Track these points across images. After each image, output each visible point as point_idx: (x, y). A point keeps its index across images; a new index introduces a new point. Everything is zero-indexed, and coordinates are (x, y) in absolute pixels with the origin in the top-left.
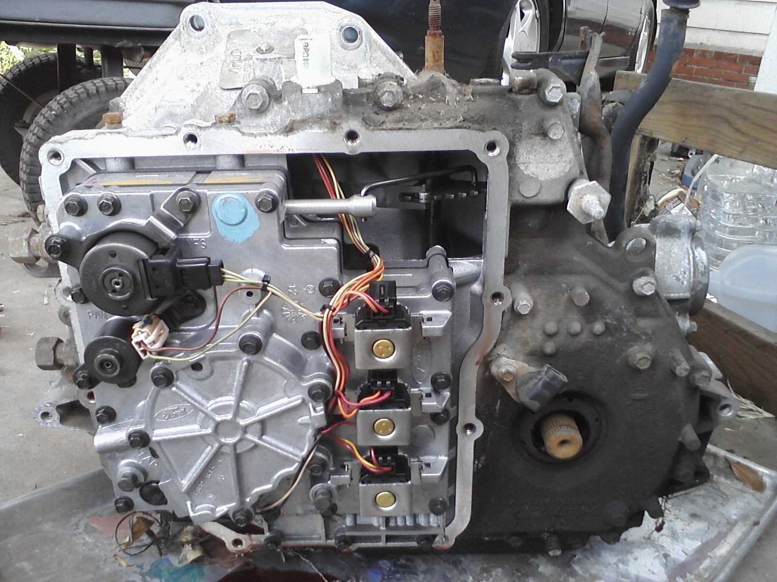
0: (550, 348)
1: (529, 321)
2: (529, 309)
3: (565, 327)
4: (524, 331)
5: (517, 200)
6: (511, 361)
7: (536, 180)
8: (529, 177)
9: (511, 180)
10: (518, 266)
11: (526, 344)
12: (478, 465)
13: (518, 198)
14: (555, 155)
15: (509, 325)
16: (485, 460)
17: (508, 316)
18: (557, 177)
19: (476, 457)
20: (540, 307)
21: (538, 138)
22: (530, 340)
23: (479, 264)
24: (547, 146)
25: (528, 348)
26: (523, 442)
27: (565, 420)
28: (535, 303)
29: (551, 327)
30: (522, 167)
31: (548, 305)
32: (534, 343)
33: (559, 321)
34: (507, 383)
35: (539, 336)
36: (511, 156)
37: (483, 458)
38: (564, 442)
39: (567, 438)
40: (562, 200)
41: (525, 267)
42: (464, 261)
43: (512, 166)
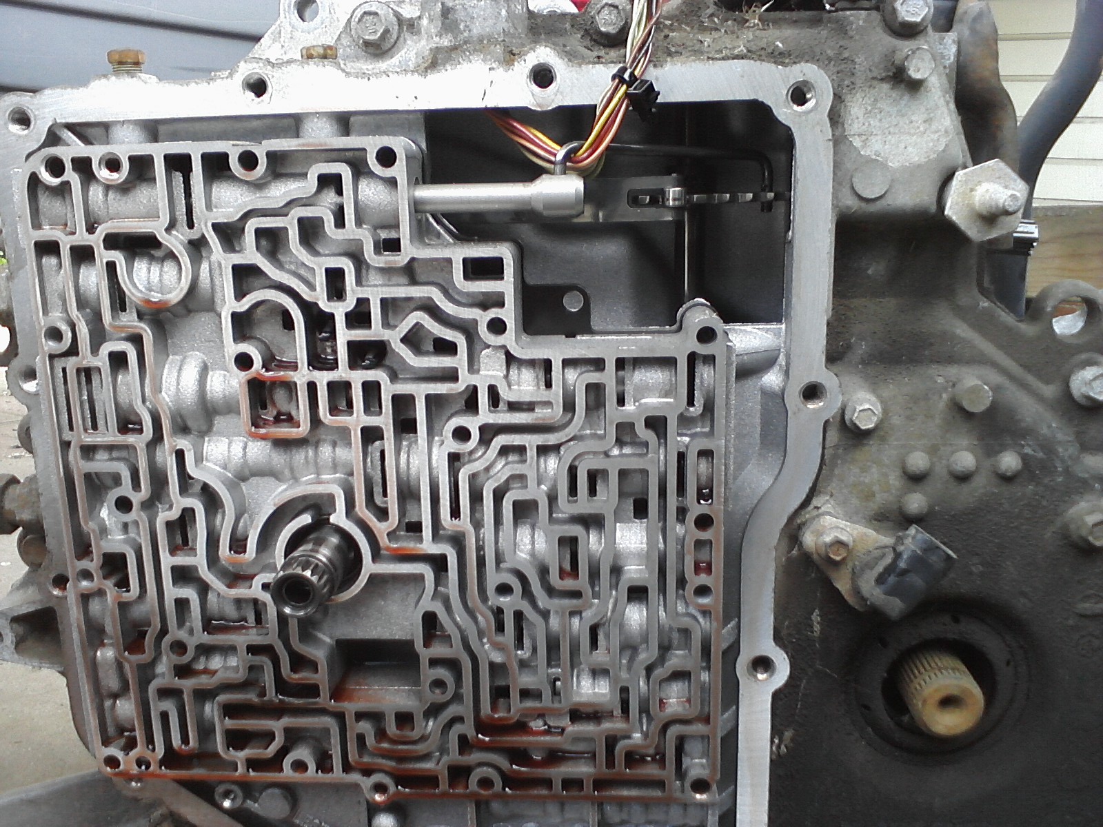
0: (916, 502)
1: (874, 449)
2: (875, 419)
3: (944, 462)
4: (864, 470)
5: (848, 208)
6: (843, 523)
7: (884, 166)
8: (870, 161)
9: (837, 166)
10: (849, 347)
11: (869, 496)
12: (779, 747)
13: (850, 202)
14: (918, 117)
15: (835, 457)
16: (792, 740)
17: (833, 436)
18: (923, 160)
19: (776, 731)
20: (896, 420)
21: (886, 87)
22: (876, 488)
23: (777, 334)
24: (903, 103)
25: (874, 506)
26: (867, 707)
27: (948, 661)
28: (885, 411)
29: (918, 461)
30: (857, 142)
31: (909, 418)
32: (885, 495)
33: (933, 451)
34: (836, 564)
35: (895, 480)
36: (835, 117)
37: (788, 734)
38: (949, 702)
39: (955, 692)
40: (933, 208)
41: (862, 348)
42: (749, 327)
43: (839, 141)
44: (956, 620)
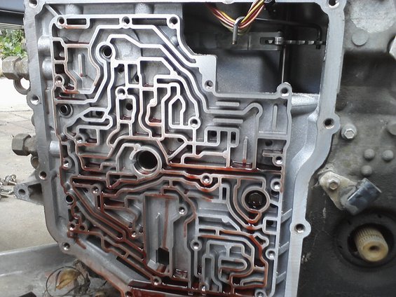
0: (367, 169)
1: (352, 147)
2: (353, 135)
3: (380, 154)
4: (348, 155)
5: (350, 49)
6: (336, 175)
7: (365, 32)
8: (360, 30)
9: (346, 31)
10: (346, 105)
11: (348, 165)
12: (304, 259)
13: (351, 47)
14: (382, 12)
15: (336, 149)
16: (310, 257)
17: (336, 141)
18: (383, 30)
19: (303, 253)
20: (362, 136)
22: (351, 162)
23: (316, 98)
24: (376, 5)
25: (350, 169)
26: (341, 247)
27: (375, 232)
28: (358, 132)
29: (370, 153)
30: (355, 22)
31: (368, 135)
32: (355, 166)
33: (376, 149)
34: (332, 191)
35: (359, 159)
36: (347, 11)
37: (308, 255)
38: (373, 248)
39: (377, 245)
40: (385, 51)
41: (351, 106)
42: (306, 95)
43: (348, 21)
44: (380, 217)
